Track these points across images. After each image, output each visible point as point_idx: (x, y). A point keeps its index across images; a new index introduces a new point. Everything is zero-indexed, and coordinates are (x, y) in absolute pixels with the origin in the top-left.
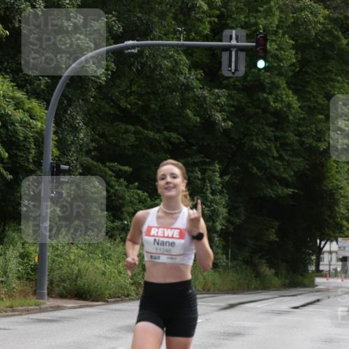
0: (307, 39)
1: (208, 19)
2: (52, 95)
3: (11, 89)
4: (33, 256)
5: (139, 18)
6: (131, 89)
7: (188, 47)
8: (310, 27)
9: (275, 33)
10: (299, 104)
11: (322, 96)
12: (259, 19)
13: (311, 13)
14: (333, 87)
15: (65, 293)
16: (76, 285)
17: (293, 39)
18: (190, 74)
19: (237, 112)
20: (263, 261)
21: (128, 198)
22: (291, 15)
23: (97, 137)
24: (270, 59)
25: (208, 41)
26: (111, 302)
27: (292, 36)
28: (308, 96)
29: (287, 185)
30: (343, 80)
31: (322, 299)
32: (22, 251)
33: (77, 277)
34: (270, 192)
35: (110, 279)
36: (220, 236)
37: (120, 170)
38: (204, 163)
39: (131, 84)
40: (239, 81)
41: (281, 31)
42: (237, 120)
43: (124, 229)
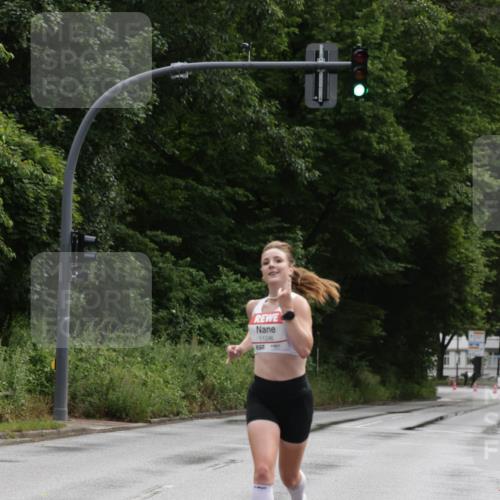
0: (423, 54)
1: (286, 30)
2: (72, 139)
3: (17, 132)
4: (48, 361)
5: (190, 31)
6: (180, 128)
7: (259, 69)
8: (427, 37)
9: (379, 46)
10: (414, 146)
11: (444, 134)
12: (357, 27)
13: (429, 18)
14: (461, 121)
15: (92, 411)
16: (106, 399)
17: (403, 55)
18: (261, 106)
19: (325, 158)
20: (364, 363)
21: (176, 279)
22: (401, 22)
23: (134, 196)
24: (372, 83)
25: (285, 60)
26: (155, 423)
27: (403, 50)
28: (425, 134)
29: (397, 259)
30: (475, 111)
31: (447, 416)
32: (33, 354)
33: (108, 390)
34: (373, 269)
35: (153, 392)
37: (165, 241)
38: (281, 230)
39: (180, 122)
40: (330, 115)
41: (387, 44)
42: (326, 169)
43: (172, 321)
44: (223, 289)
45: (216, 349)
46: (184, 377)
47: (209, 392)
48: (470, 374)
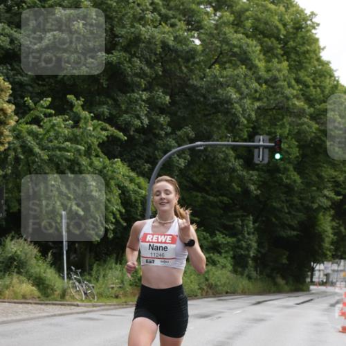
0: (306, 142)
1: (246, 129)
2: (151, 174)
3: (127, 171)
5: (205, 129)
6: (199, 170)
7: (234, 146)
8: (307, 135)
9: (287, 138)
10: (301, 181)
11: (314, 176)
12: (277, 129)
13: (308, 126)
17: (297, 141)
18: (235, 162)
19: (263, 185)
20: (279, 275)
22: (296, 127)
25: (246, 142)
28: (307, 175)
29: (294, 230)
30: (327, 167)
31: (314, 299)
34: (283, 234)
36: (252, 260)
38: (243, 216)
40: (265, 166)
41: (290, 137)
42: (263, 190)
44: (217, 241)
45: (214, 267)
46: (199, 280)
47: (210, 286)
48: (325, 281)
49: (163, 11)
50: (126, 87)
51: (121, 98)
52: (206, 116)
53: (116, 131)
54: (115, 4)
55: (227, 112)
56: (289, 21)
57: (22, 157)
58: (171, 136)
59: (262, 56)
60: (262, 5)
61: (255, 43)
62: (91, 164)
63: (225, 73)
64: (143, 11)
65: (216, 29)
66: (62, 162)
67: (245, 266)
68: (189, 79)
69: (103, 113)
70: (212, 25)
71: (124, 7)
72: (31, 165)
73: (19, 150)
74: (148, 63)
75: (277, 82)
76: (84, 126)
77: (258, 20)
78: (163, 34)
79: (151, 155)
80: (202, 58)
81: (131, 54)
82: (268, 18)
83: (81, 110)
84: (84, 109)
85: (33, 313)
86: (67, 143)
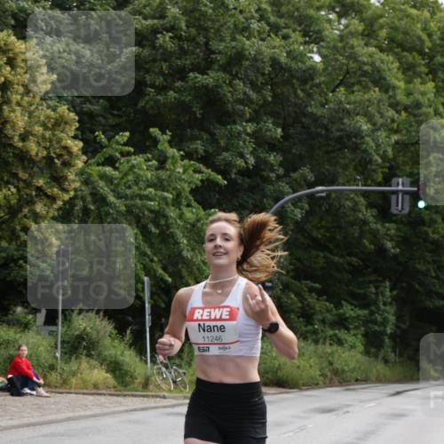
1: (381, 170)
5: (327, 170)
6: (320, 222)
7: (366, 191)
16: (276, 376)
18: (367, 212)
19: (403, 242)
21: (317, 308)
23: (294, 261)
25: (380, 186)
26: (304, 389)
33: (277, 370)
34: (429, 304)
35: (303, 372)
36: (389, 338)
37: (312, 287)
38: (377, 281)
40: (405, 217)
42: (403, 248)
43: (315, 332)
44: (344, 314)
45: (339, 348)
46: (321, 364)
47: (336, 372)
49: (272, 19)
50: (226, 117)
51: (220, 131)
52: (327, 153)
53: (212, 173)
54: (211, 11)
55: (356, 148)
56: (436, 29)
57: (92, 208)
58: (284, 179)
59: (400, 75)
60: (401, 10)
61: (391, 58)
62: (181, 216)
63: (352, 98)
64: (247, 19)
65: (341, 41)
66: (144, 214)
67: (379, 346)
68: (306, 106)
69: (196, 150)
70: (336, 37)
71: (222, 15)
72: (103, 217)
73: (89, 199)
74: (253, 86)
75: (420, 108)
76: (172, 168)
77: (395, 29)
78: (273, 48)
79: (258, 203)
80: (323, 79)
81: (231, 75)
82: (408, 27)
83: (168, 148)
84: (171, 146)
85: (106, 407)
86: (150, 190)
